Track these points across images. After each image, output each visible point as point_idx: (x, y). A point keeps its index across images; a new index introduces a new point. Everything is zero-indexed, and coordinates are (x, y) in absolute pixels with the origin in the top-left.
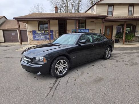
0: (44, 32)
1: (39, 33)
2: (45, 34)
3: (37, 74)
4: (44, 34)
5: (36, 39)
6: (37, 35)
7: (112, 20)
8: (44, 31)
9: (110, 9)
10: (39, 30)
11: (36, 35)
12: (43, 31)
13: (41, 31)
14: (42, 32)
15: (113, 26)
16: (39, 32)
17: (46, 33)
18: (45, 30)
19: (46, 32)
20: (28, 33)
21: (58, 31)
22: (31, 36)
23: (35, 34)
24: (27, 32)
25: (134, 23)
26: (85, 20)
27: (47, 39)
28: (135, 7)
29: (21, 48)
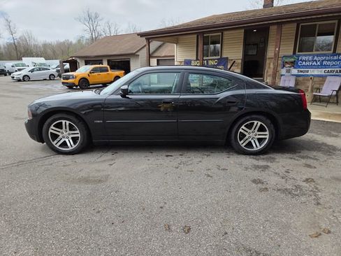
0: (208, 63)
8: (208, 60)
10: (197, 59)
12: (205, 60)
16: (196, 63)
19: (211, 63)
21: (240, 61)
26: (336, 21)
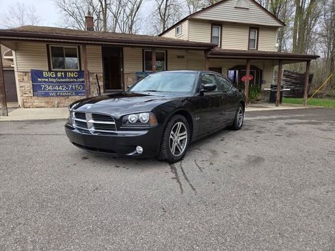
0: (66, 75)
1: (51, 77)
2: (67, 80)
3: (130, 154)
4: (64, 80)
5: (43, 92)
6: (45, 82)
7: (225, 55)
8: (65, 72)
9: (216, 32)
10: (50, 70)
11: (41, 82)
12: (62, 72)
13: (56, 72)
14: (59, 75)
15: (221, 69)
16: (50, 74)
17: (71, 78)
18: (66, 70)
19: (69, 75)
20: (19, 76)
21: (102, 75)
22: (28, 85)
23: (39, 80)
24: (16, 74)
25: (259, 65)
27: (74, 94)
28: (260, 32)
29: (3, 115)
